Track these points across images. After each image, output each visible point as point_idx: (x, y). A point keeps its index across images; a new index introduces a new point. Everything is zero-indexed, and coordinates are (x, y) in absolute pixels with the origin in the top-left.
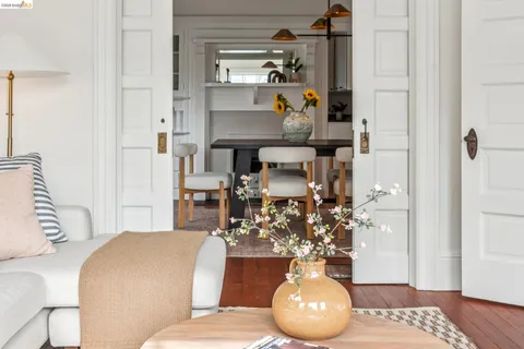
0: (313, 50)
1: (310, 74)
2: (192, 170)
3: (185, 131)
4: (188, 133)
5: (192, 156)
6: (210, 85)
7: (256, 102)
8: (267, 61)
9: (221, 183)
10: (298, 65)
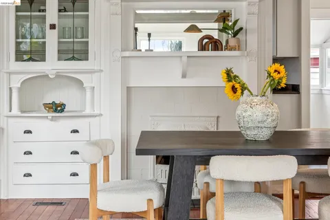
0: (255, 9)
1: (252, 40)
2: (107, 179)
3: (97, 112)
4: (101, 115)
5: (106, 158)
6: (127, 54)
7: (184, 76)
8: (189, 25)
9: (150, 200)
10: (236, 28)
